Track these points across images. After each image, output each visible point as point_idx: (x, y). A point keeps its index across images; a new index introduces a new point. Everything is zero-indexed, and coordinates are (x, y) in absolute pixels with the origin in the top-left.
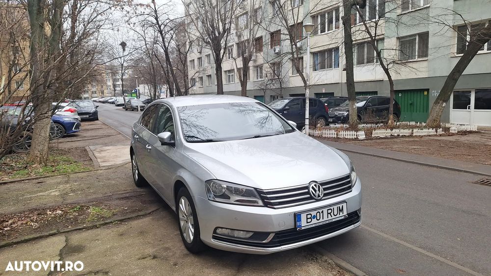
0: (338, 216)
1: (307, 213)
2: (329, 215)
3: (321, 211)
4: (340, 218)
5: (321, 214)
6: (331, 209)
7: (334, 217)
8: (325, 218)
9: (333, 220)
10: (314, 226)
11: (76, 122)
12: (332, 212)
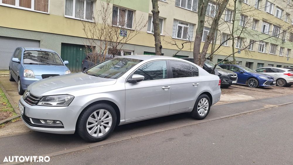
11: (268, 80)
12: (21, 108)
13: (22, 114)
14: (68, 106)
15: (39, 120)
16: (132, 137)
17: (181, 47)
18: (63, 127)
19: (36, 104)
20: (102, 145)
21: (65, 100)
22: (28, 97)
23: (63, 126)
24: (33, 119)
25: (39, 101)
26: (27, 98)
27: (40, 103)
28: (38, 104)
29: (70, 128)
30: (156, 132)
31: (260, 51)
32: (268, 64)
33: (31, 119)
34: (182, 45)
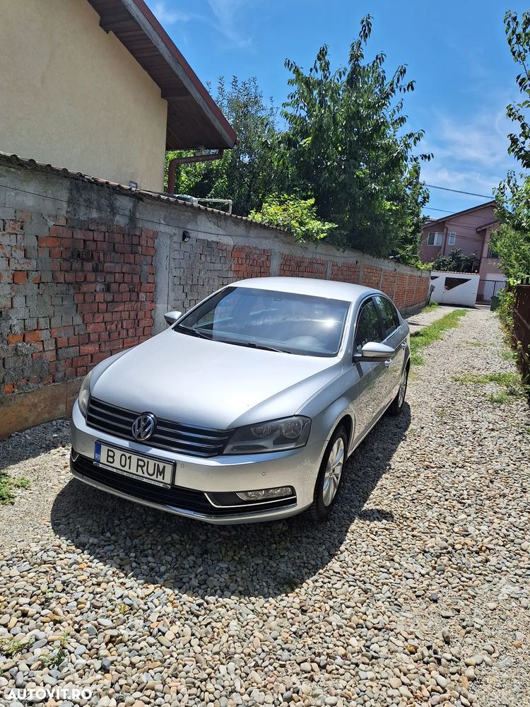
0: (154, 477)
1: (110, 448)
2: (139, 468)
3: (128, 455)
4: (156, 484)
5: (128, 461)
6: (143, 461)
7: (146, 475)
8: (133, 470)
9: (144, 480)
10: (115, 470)
12: (144, 466)
13: (161, 485)
14: (305, 445)
15: (234, 493)
19: (219, 452)
22: (157, 431)
23: (295, 498)
25: (225, 443)
26: (155, 435)
27: (228, 449)
28: (225, 452)
33: (210, 497)
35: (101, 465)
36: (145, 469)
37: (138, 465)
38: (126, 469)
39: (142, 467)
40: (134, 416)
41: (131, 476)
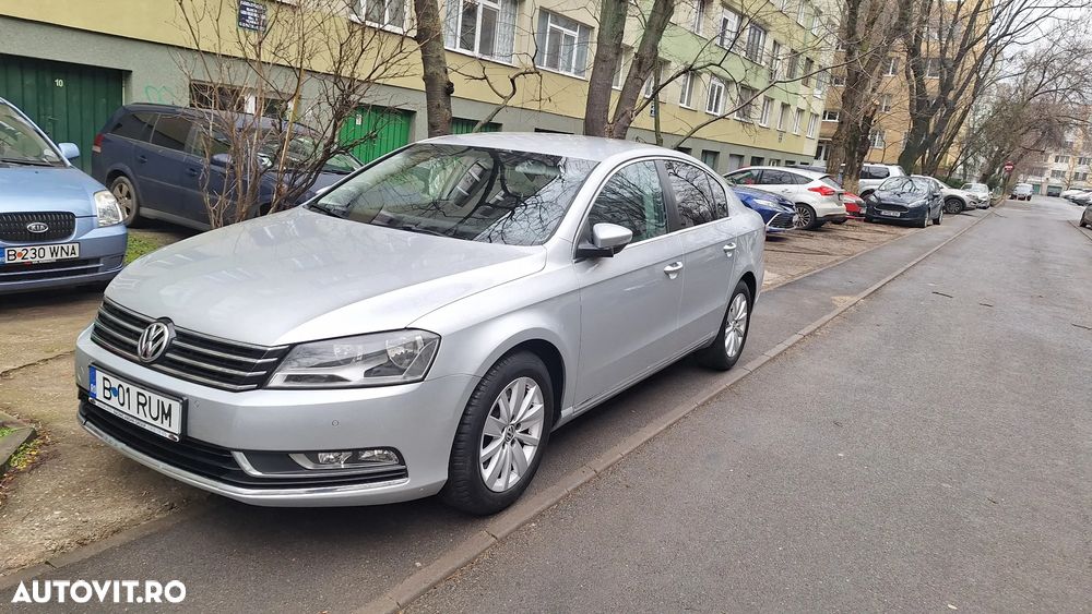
1: (106, 376)
2: (141, 407)
3: (126, 386)
4: (162, 433)
5: (127, 396)
6: (144, 396)
7: (149, 419)
8: (133, 412)
9: (147, 427)
10: (112, 411)
11: (780, 210)
12: (145, 404)
13: (167, 435)
14: (422, 380)
15: (286, 454)
16: (598, 470)
17: (507, 90)
18: (402, 474)
19: (262, 383)
20: (529, 522)
21: (385, 352)
22: (171, 348)
23: (406, 470)
24: (249, 454)
25: (271, 369)
26: (168, 355)
27: (277, 379)
28: (271, 384)
29: (426, 475)
30: (649, 436)
31: (710, 109)
32: (731, 155)
33: (241, 459)
34: (512, 81)
35: (97, 403)
36: (147, 408)
37: (139, 403)
38: (125, 409)
39: (144, 405)
40: (145, 324)
41: (130, 420)
